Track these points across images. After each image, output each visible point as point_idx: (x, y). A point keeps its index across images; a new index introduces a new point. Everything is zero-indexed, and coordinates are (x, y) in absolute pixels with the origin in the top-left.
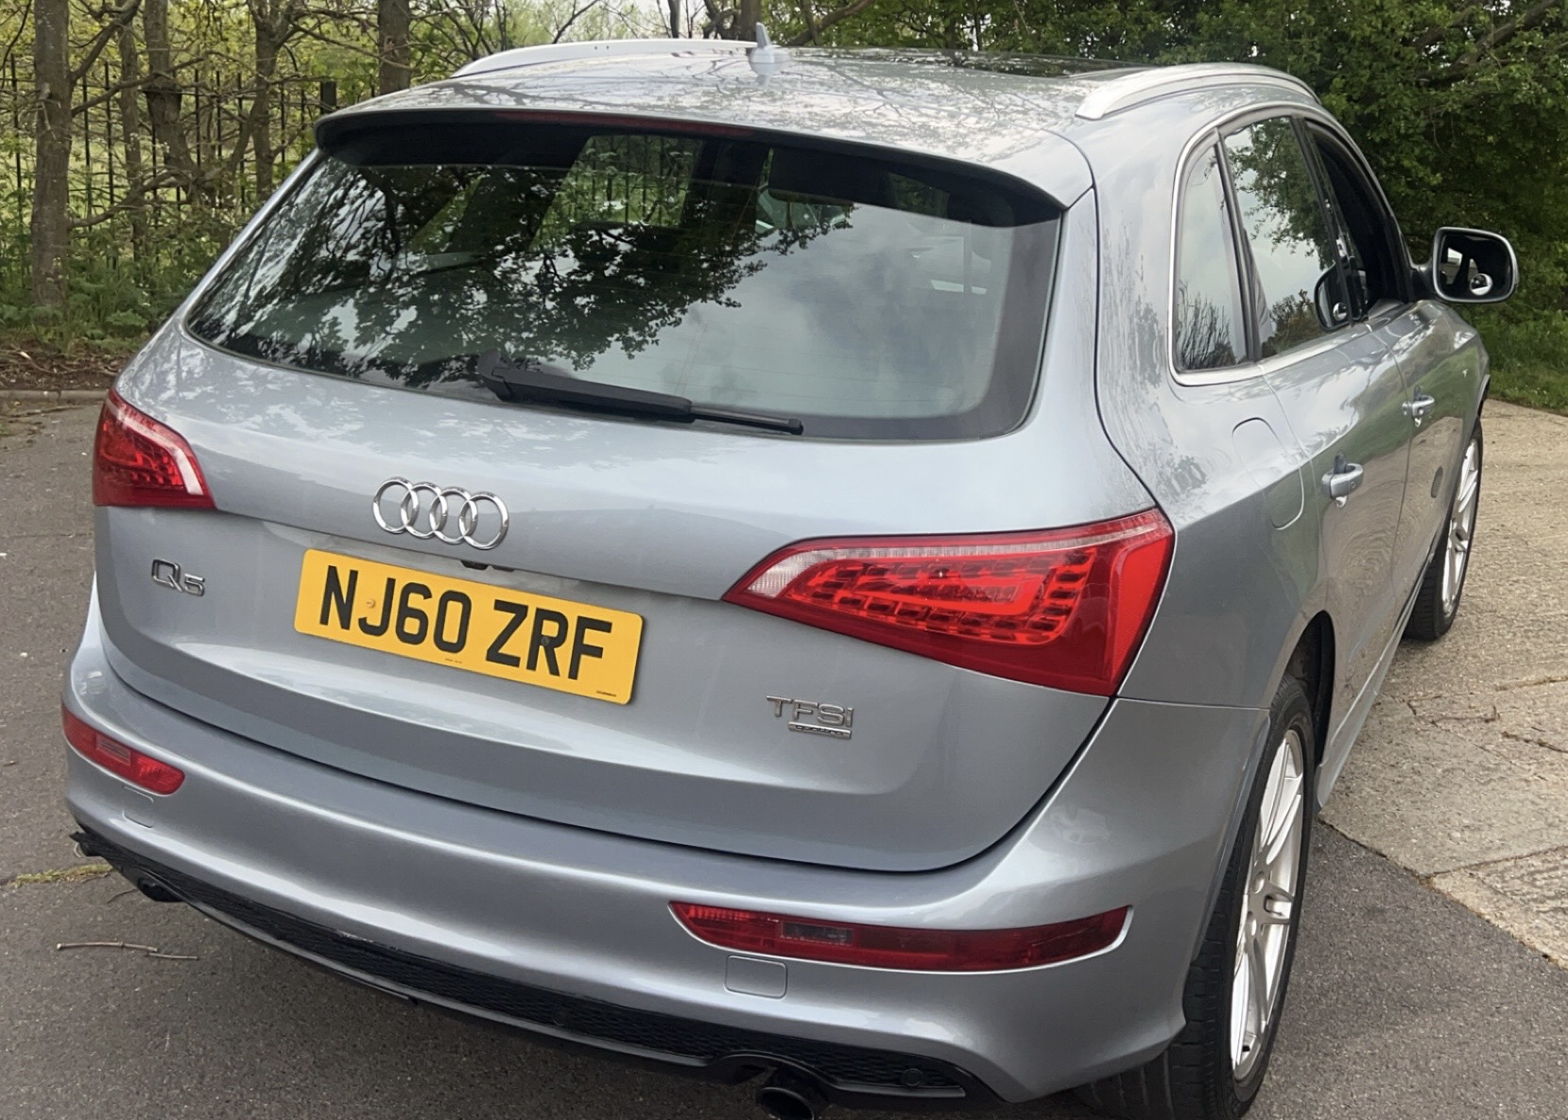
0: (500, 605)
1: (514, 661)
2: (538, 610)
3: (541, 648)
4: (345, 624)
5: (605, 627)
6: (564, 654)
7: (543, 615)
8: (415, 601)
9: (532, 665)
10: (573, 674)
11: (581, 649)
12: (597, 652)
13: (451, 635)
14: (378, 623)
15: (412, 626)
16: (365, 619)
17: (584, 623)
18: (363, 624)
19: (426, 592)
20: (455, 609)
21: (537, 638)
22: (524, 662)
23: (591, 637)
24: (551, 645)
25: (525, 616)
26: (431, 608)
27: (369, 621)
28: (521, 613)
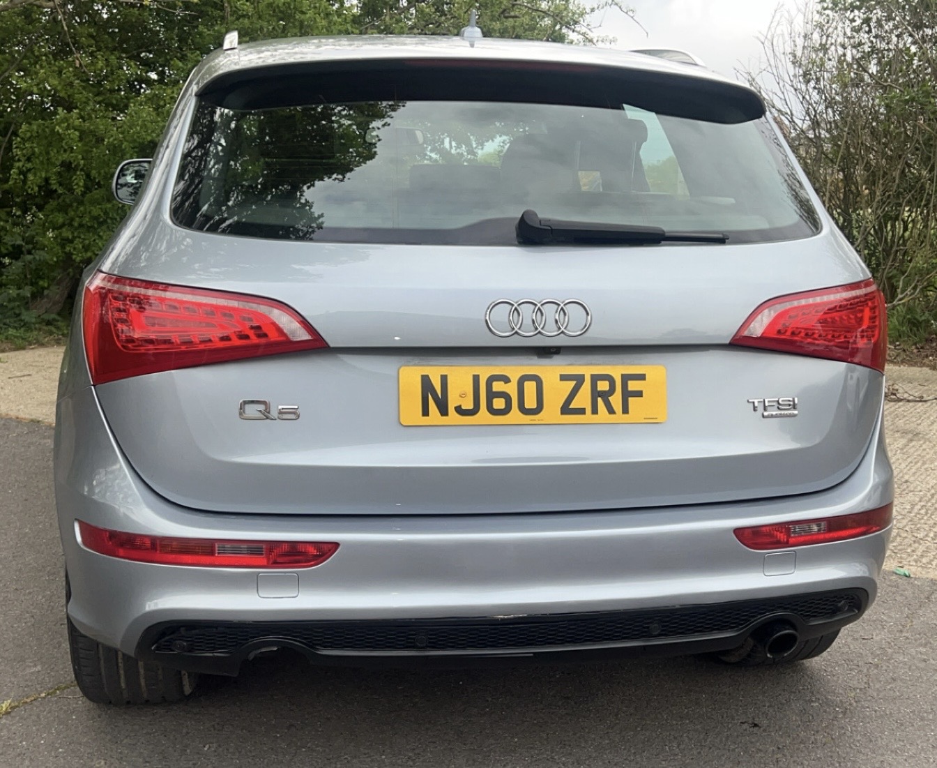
0: (564, 378)
1: (581, 411)
2: (592, 376)
3: (599, 399)
4: (444, 413)
5: (642, 377)
6: (616, 400)
7: (595, 379)
8: (498, 386)
9: (595, 411)
10: (625, 410)
11: (627, 394)
12: (639, 394)
13: (531, 403)
14: (471, 407)
15: (499, 403)
16: (460, 406)
17: (626, 378)
18: (459, 410)
19: (506, 380)
20: (530, 387)
21: (596, 394)
22: (589, 410)
23: (633, 386)
24: (605, 395)
25: (584, 381)
26: (511, 389)
27: (463, 408)
28: (579, 380)
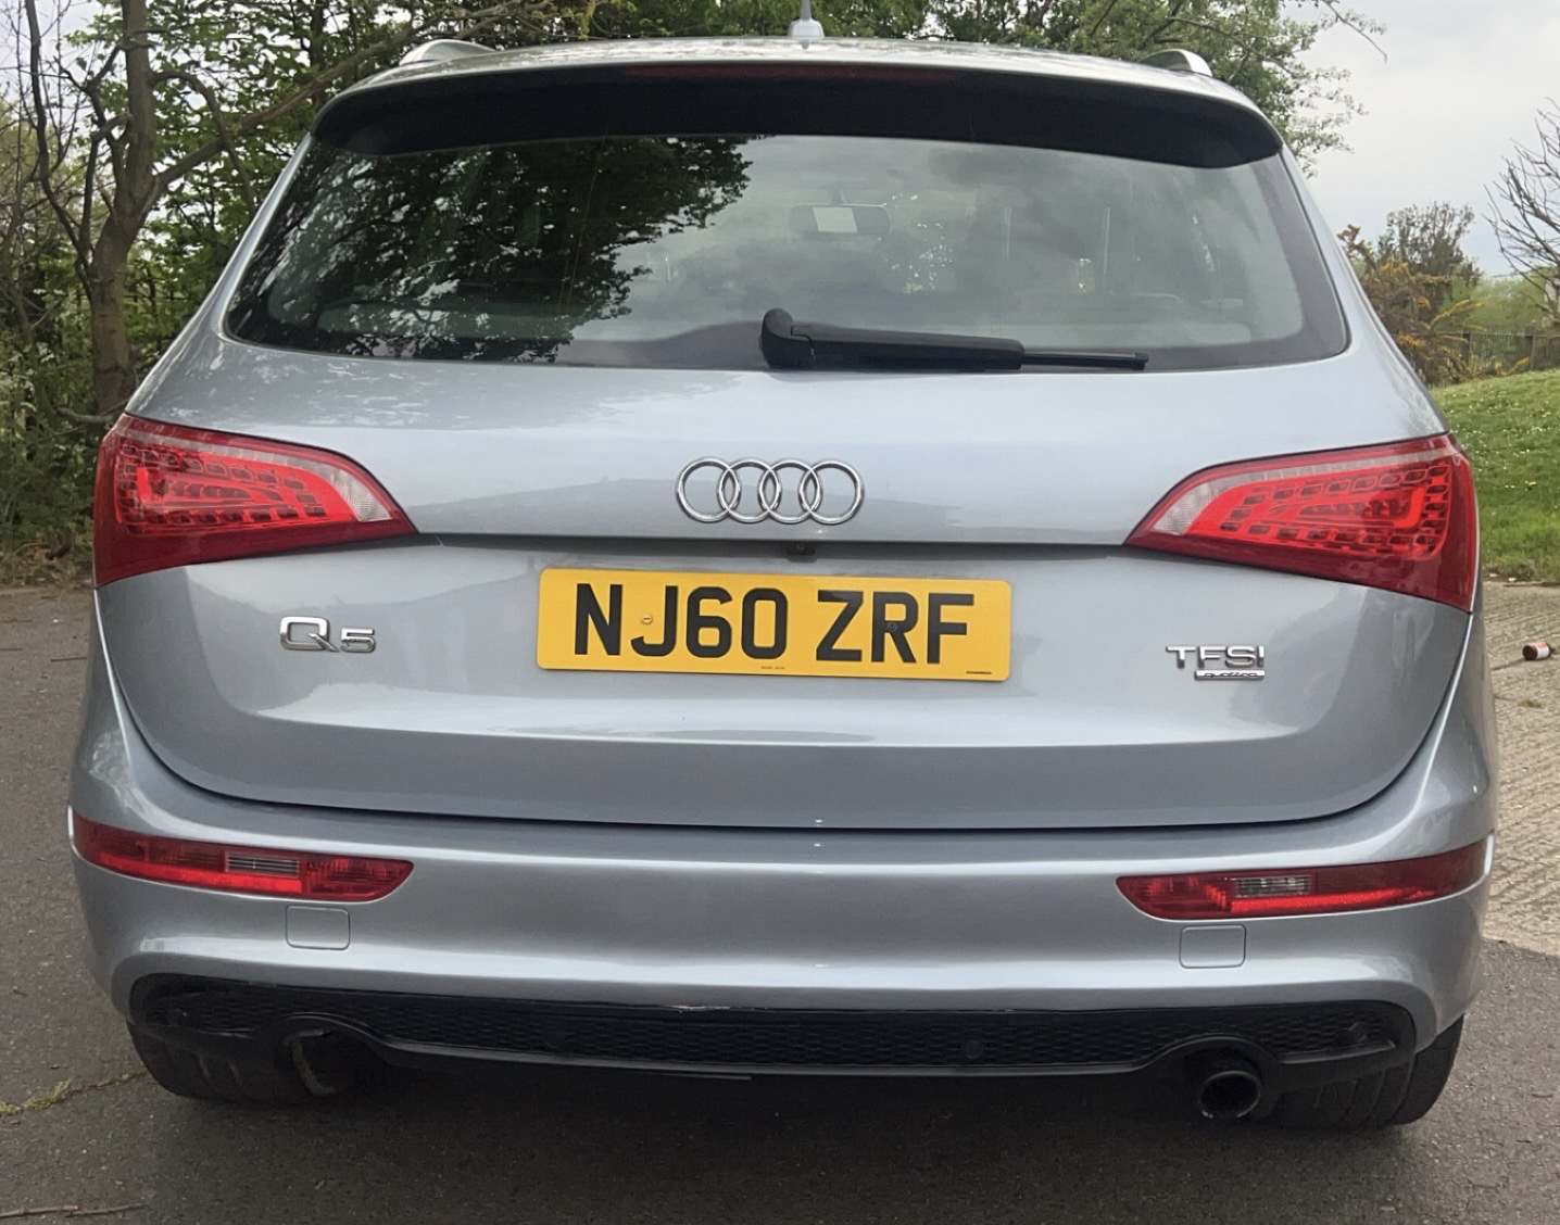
0: (825, 596)
1: (854, 655)
2: (876, 595)
3: (888, 636)
4: (613, 647)
5: (967, 600)
6: (917, 638)
7: (881, 600)
8: (708, 607)
9: (878, 655)
10: (933, 656)
11: (937, 629)
12: (960, 629)
14: (660, 640)
15: (709, 637)
16: (642, 638)
17: (936, 601)
18: (640, 646)
19: (722, 596)
20: (765, 611)
21: (880, 626)
22: (867, 654)
23: (949, 614)
24: (900, 631)
25: (861, 603)
26: (732, 613)
27: (647, 641)
28: (853, 601)
